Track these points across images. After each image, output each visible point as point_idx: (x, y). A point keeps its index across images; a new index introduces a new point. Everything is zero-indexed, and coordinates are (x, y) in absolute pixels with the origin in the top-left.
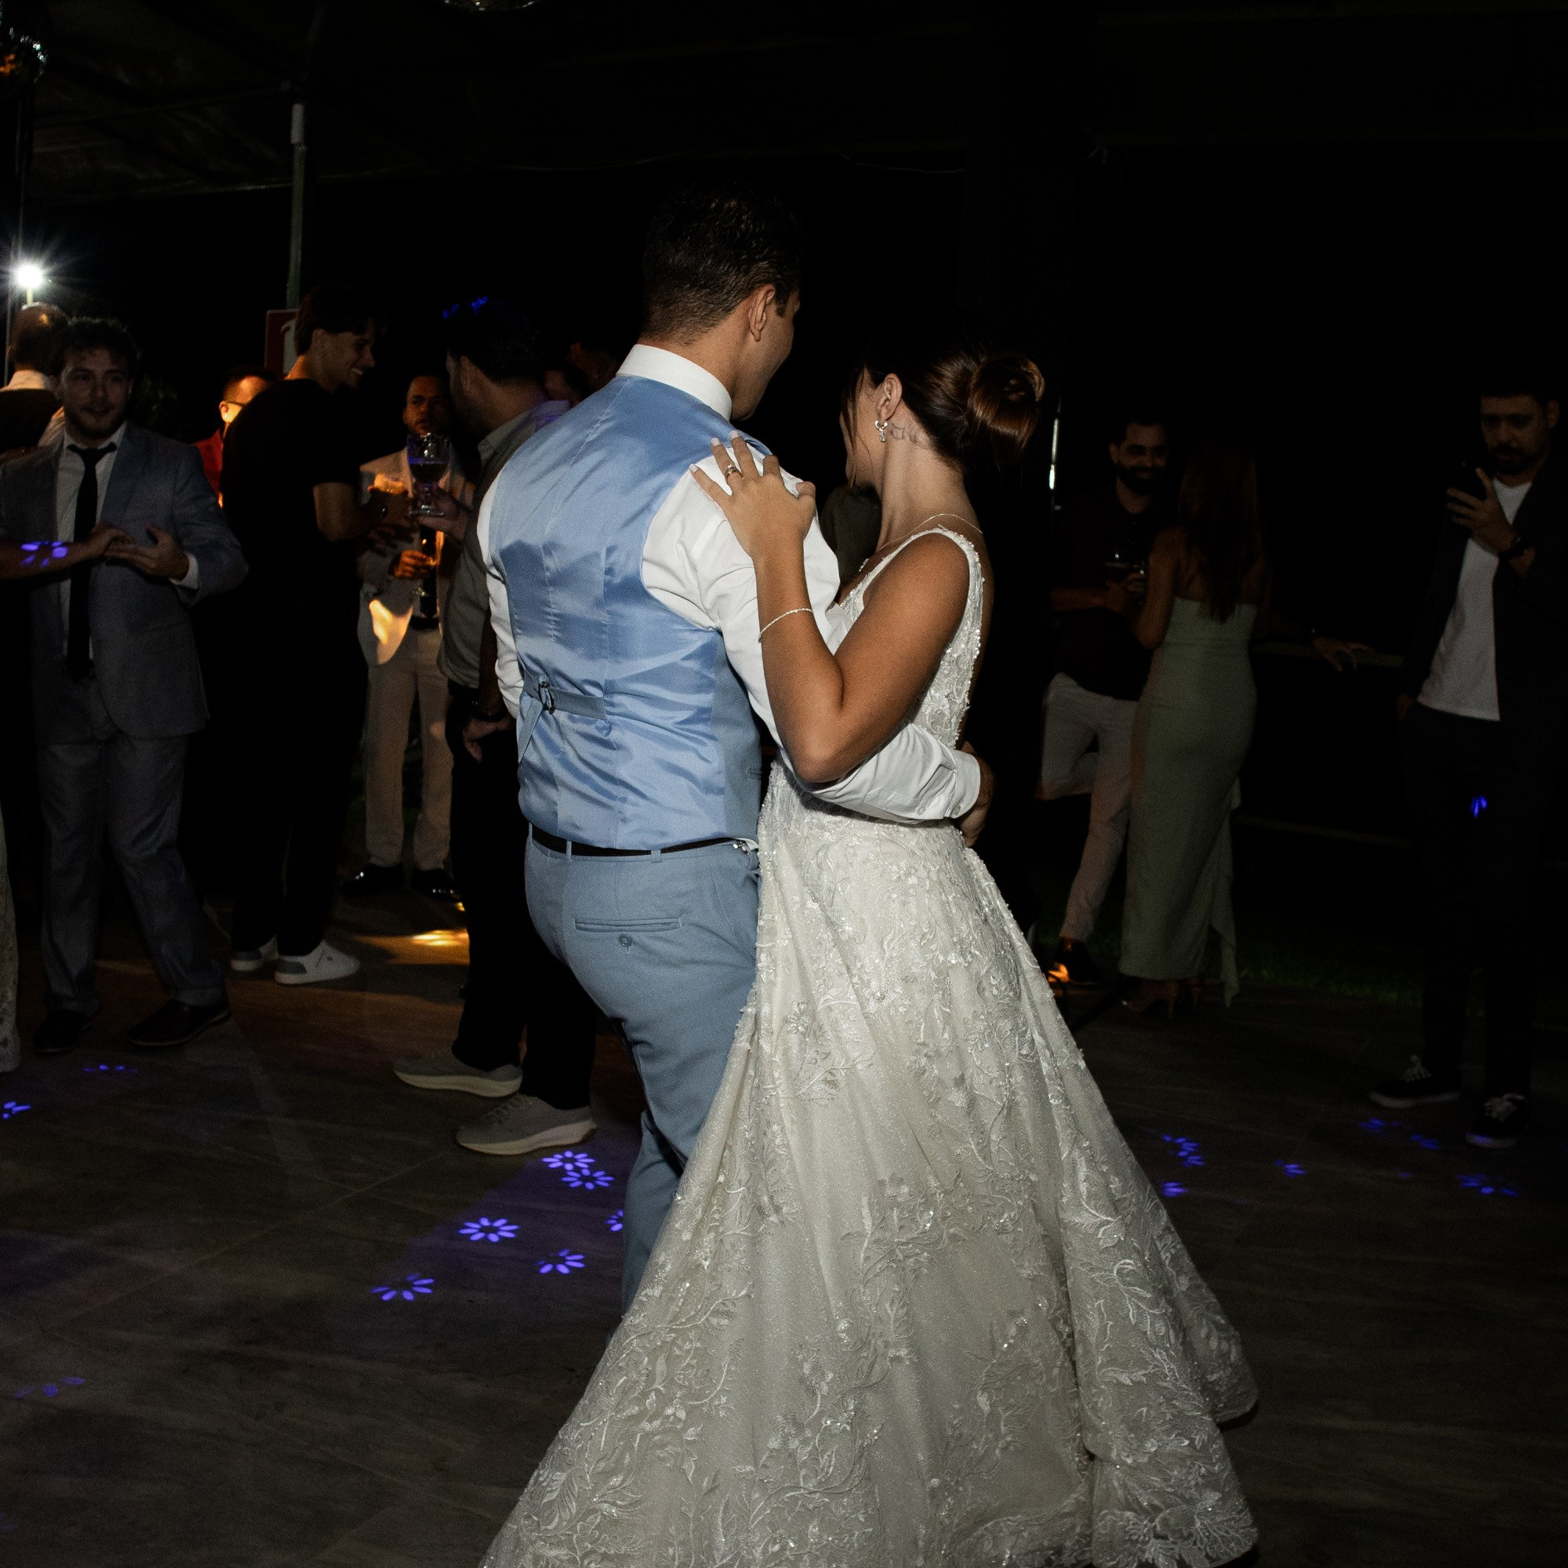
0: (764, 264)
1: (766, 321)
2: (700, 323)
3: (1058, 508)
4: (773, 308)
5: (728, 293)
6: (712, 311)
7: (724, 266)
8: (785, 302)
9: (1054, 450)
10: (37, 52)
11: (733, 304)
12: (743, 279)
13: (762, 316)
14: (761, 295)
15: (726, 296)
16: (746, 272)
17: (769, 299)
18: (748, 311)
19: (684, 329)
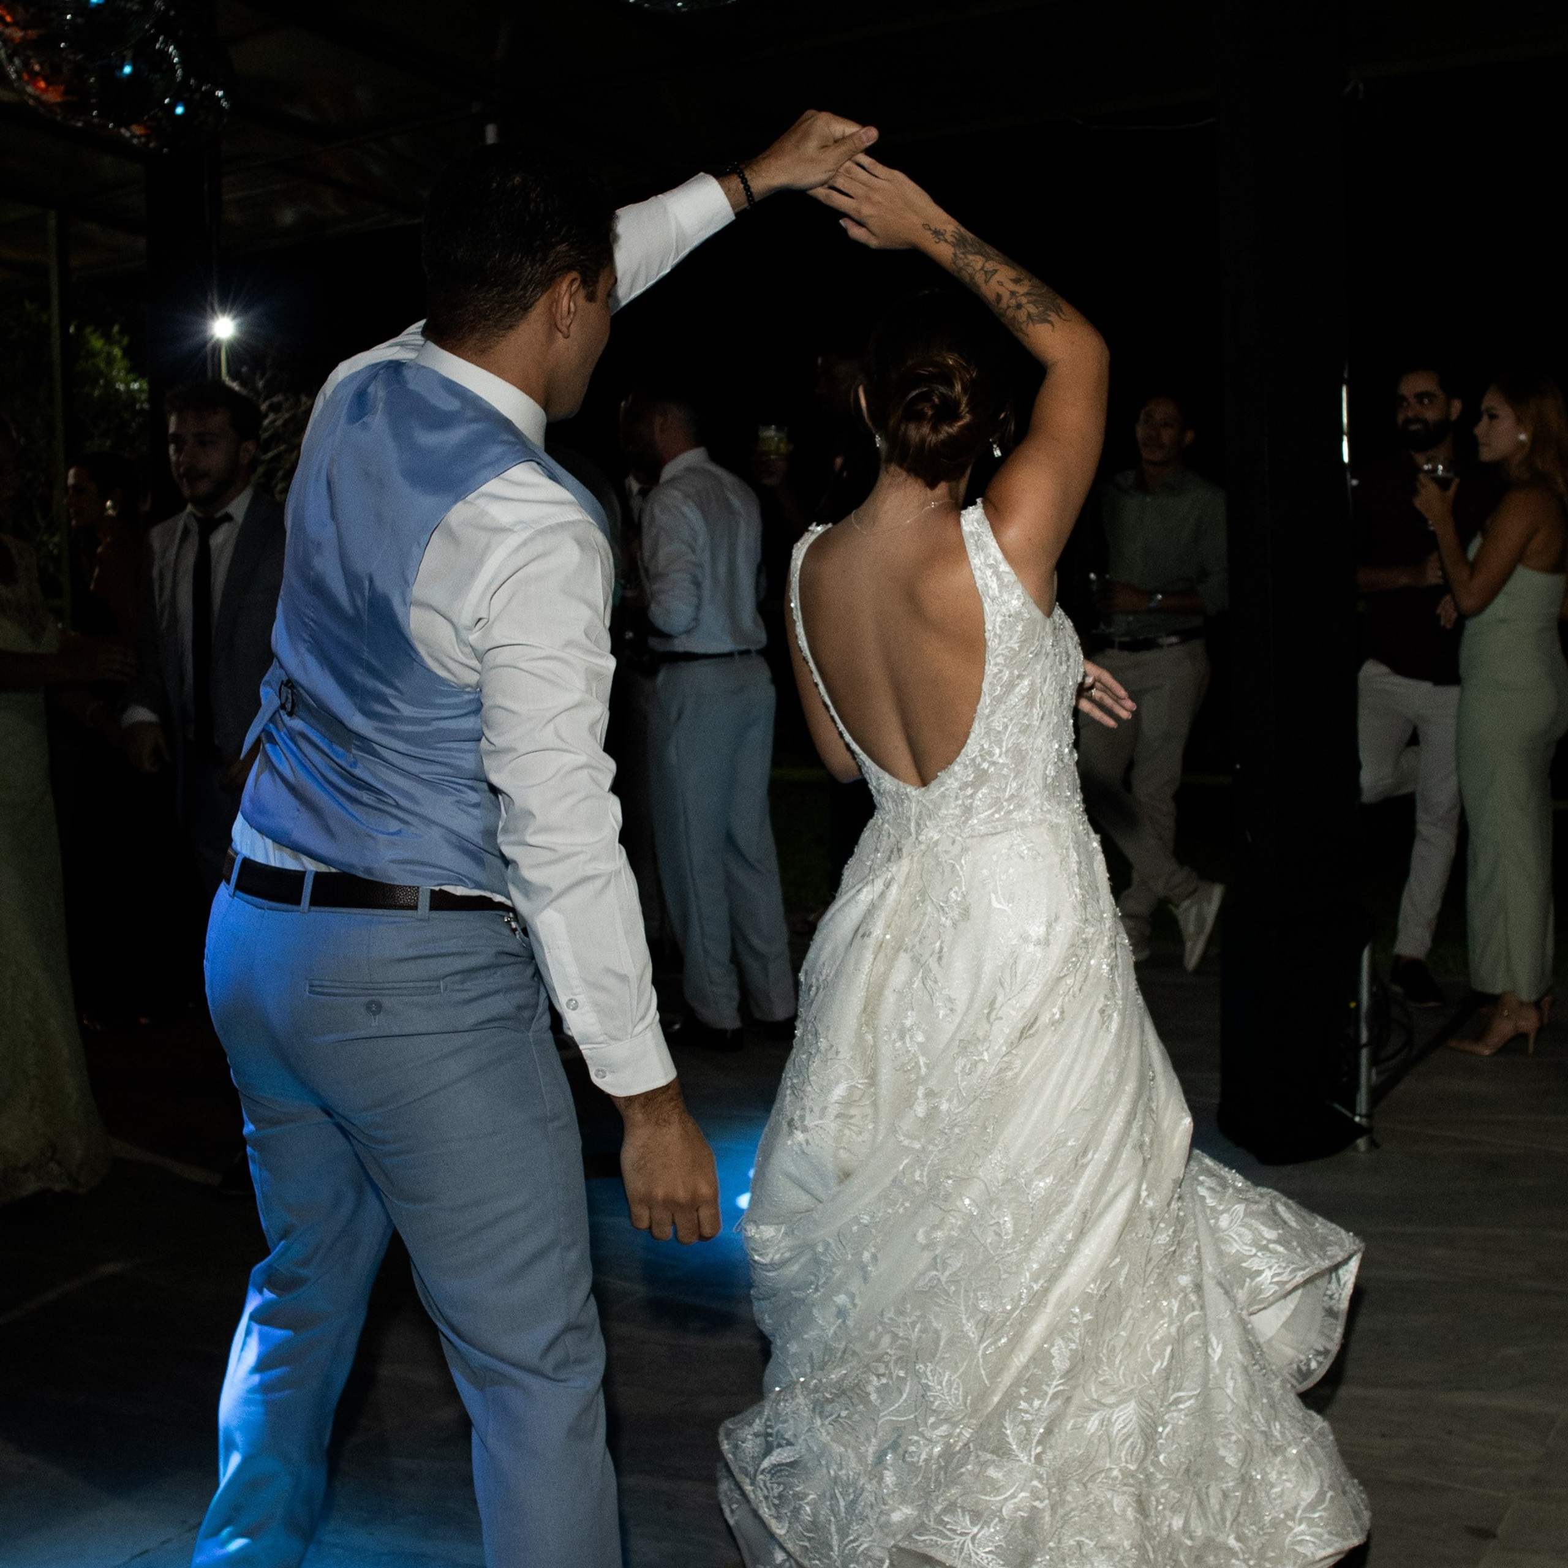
0: (563, 247)
1: (575, 311)
2: (496, 326)
3: (1354, 482)
4: (582, 294)
5: (525, 288)
6: (509, 310)
7: (517, 257)
8: (596, 282)
9: (1345, 420)
10: (219, 99)
11: (532, 300)
12: (540, 269)
13: (569, 308)
14: (564, 286)
15: (522, 293)
16: (543, 261)
17: (574, 287)
18: (551, 305)
19: (478, 335)
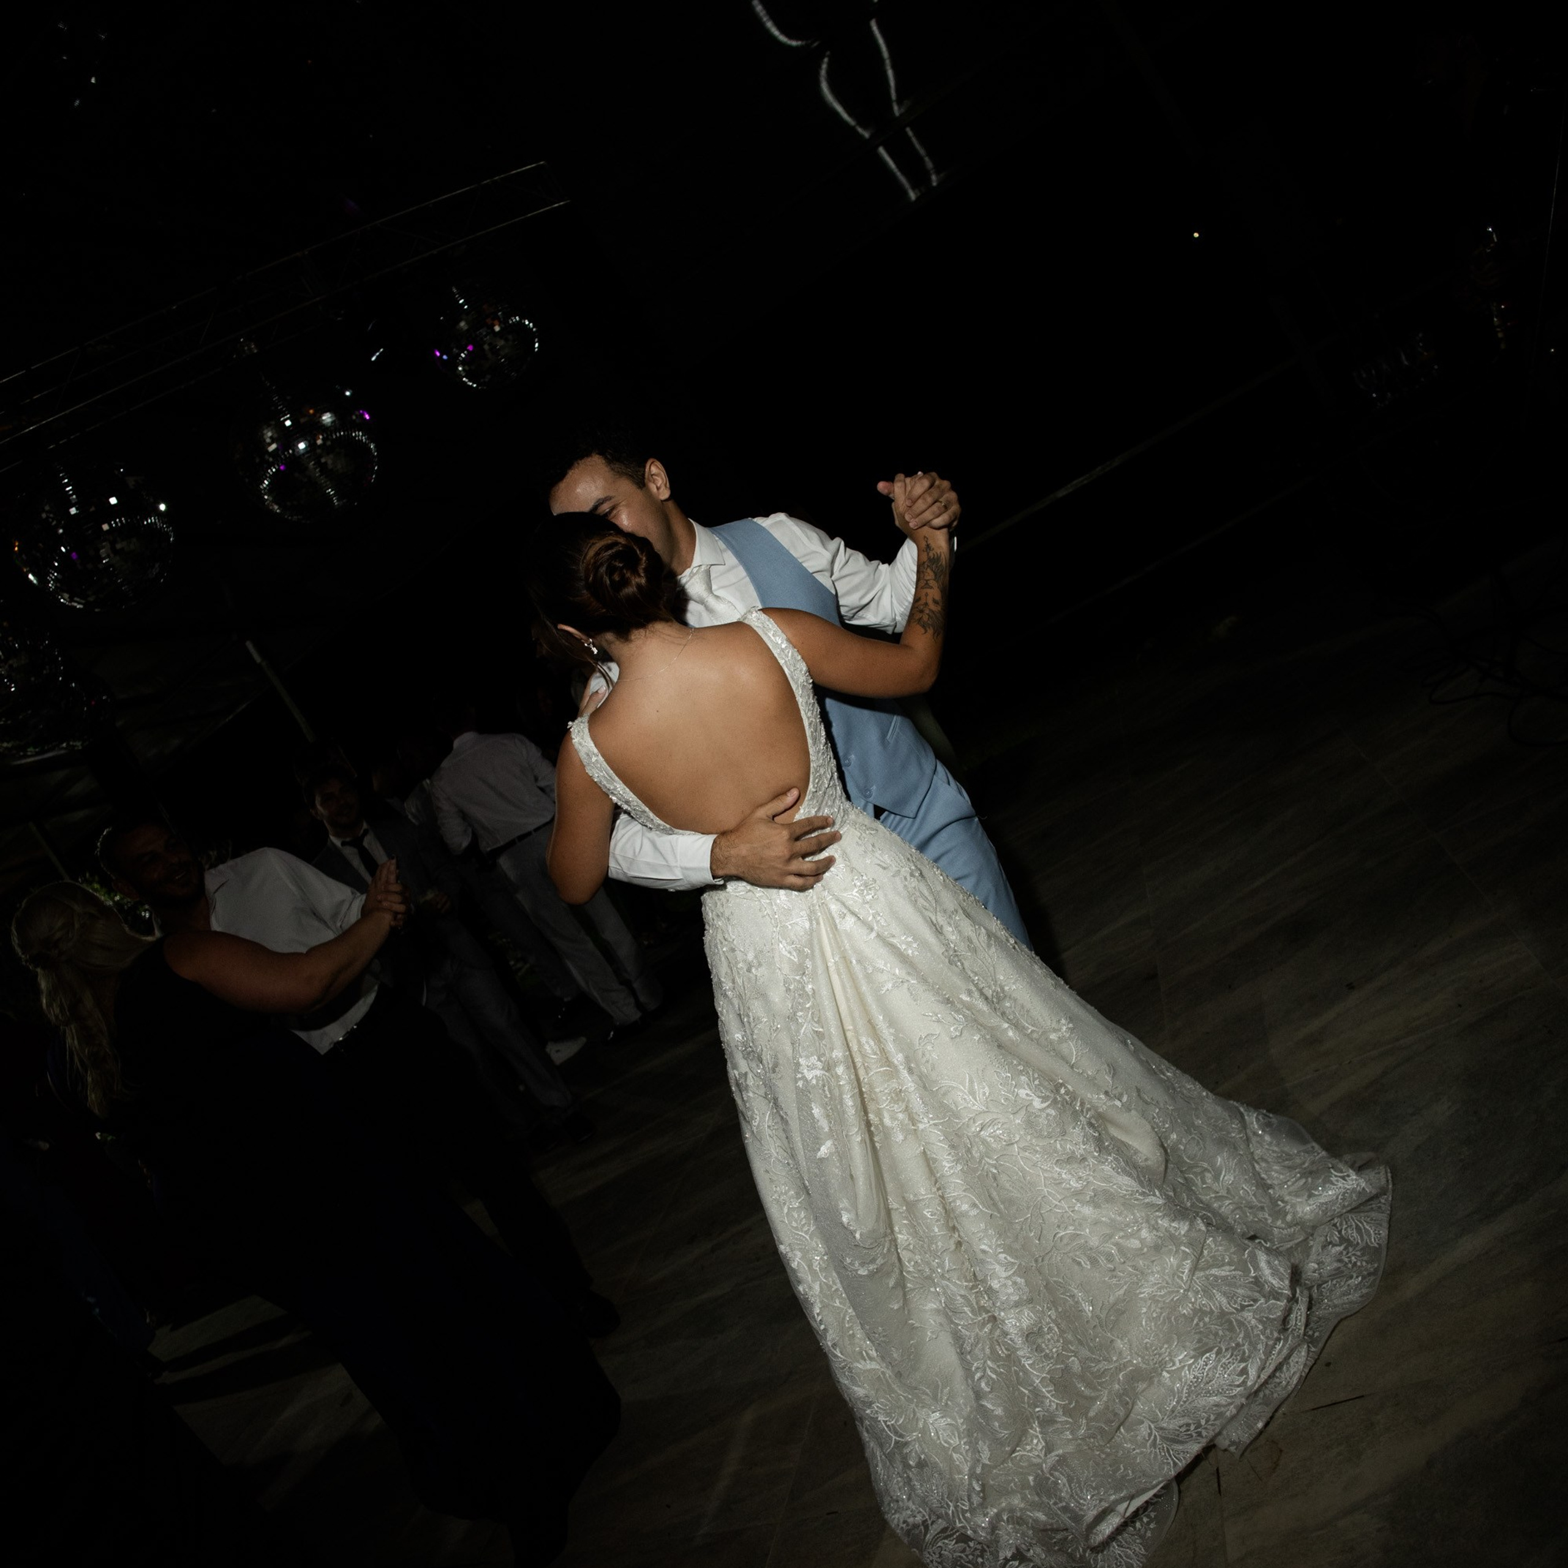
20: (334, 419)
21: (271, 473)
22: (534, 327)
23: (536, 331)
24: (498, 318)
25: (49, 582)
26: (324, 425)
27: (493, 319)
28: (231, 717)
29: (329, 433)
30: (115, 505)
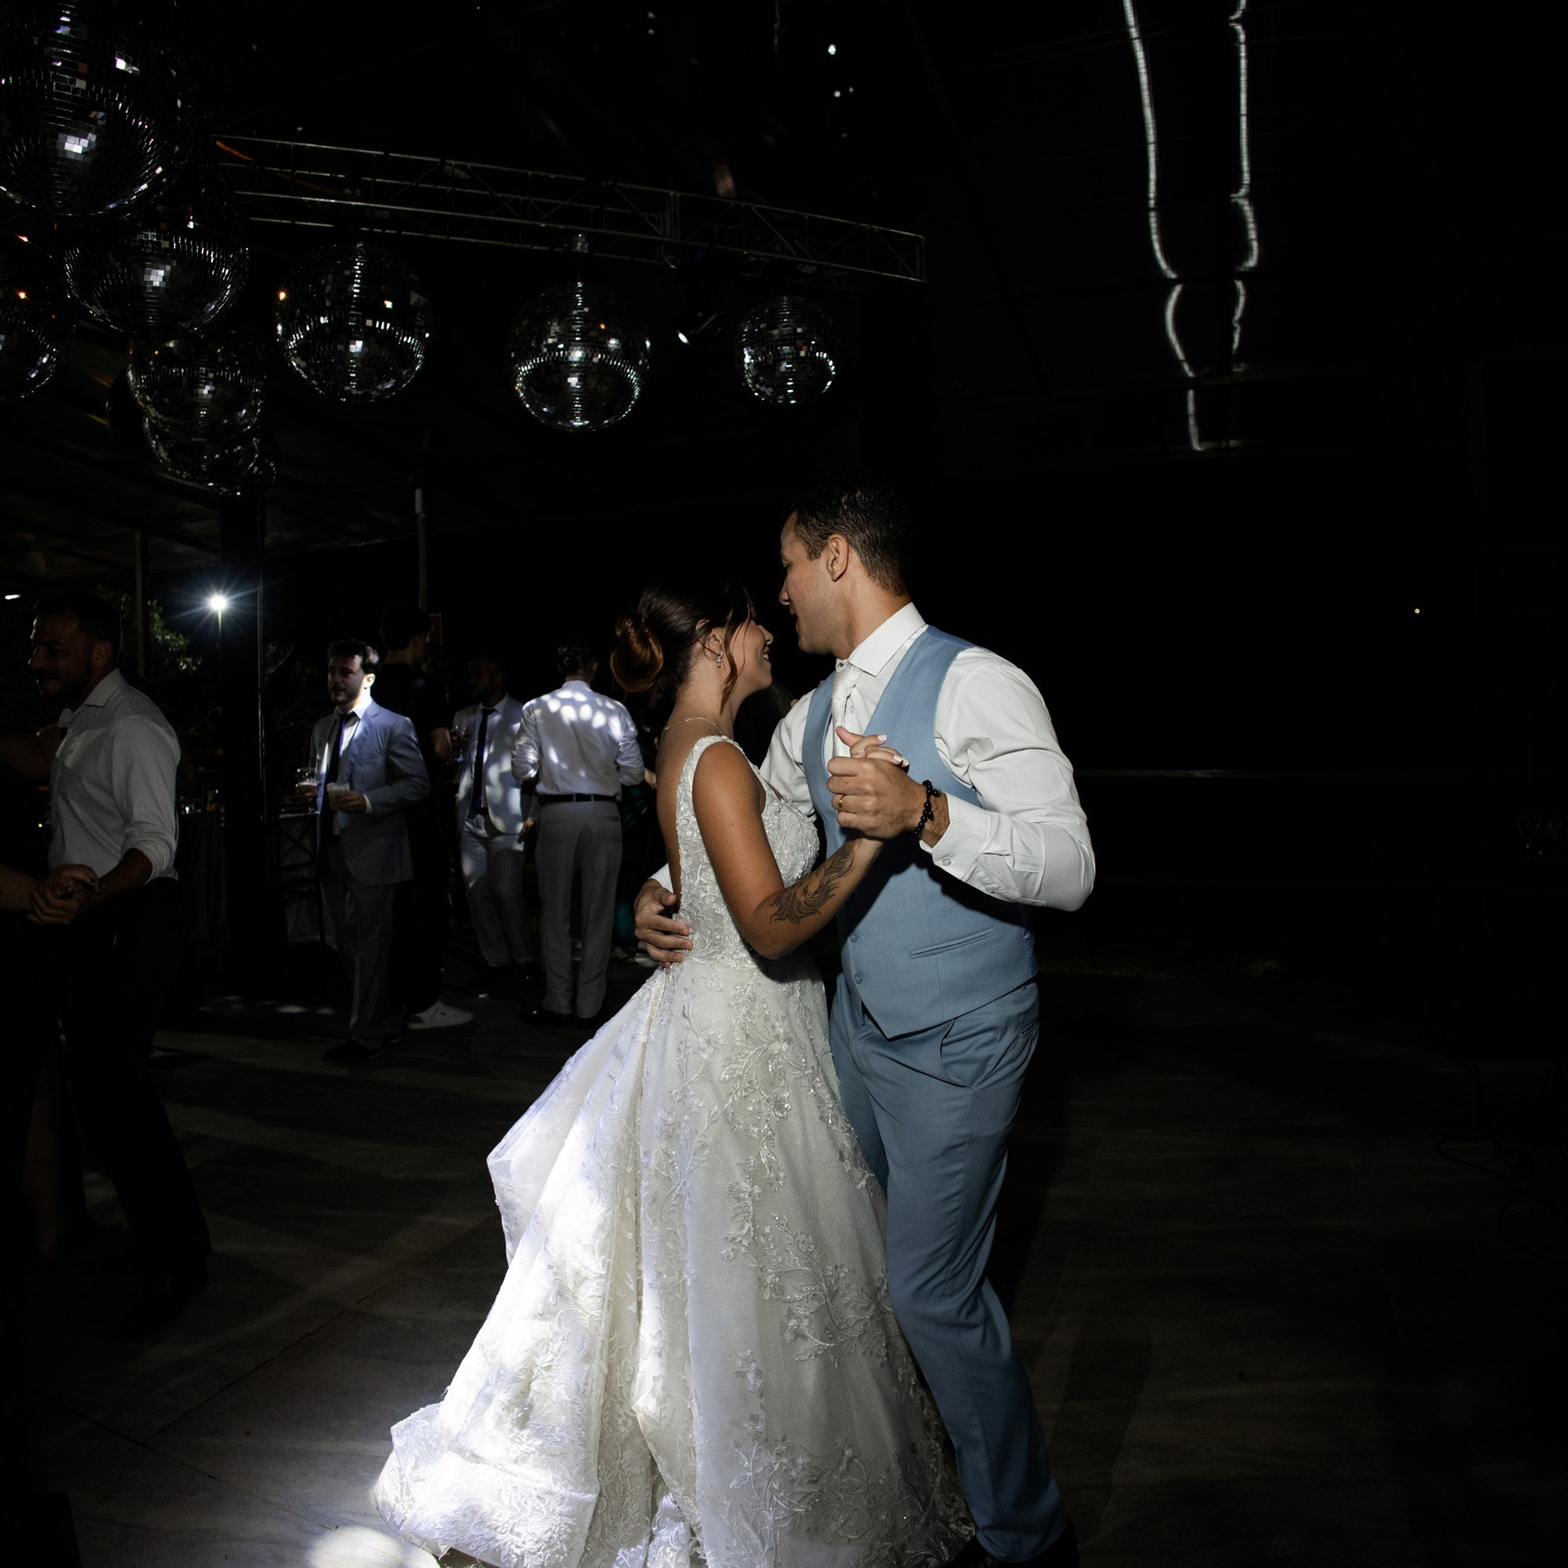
20: (620, 347)
21: (538, 362)
22: (834, 371)
23: (834, 375)
24: (809, 344)
25: (292, 340)
26: (608, 348)
27: (804, 344)
28: (363, 544)
29: (608, 357)
30: (389, 309)
